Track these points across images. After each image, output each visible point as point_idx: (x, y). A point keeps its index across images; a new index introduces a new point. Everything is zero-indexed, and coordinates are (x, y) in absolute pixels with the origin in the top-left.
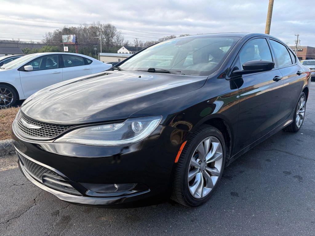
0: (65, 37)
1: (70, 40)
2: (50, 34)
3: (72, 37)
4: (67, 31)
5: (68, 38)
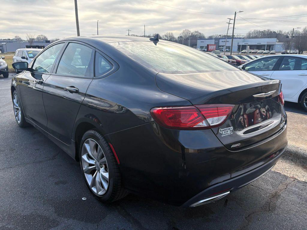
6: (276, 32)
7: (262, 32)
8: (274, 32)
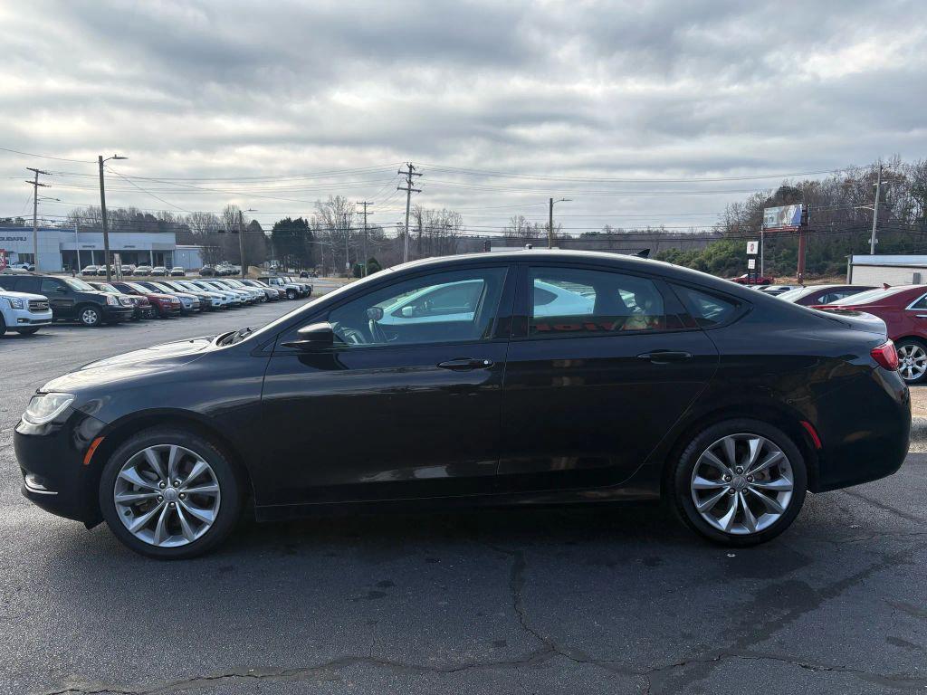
0: (771, 214)
1: (785, 221)
2: (736, 207)
3: (792, 211)
4: (786, 196)
5: (781, 216)
6: (155, 216)
7: (115, 212)
8: (149, 216)
